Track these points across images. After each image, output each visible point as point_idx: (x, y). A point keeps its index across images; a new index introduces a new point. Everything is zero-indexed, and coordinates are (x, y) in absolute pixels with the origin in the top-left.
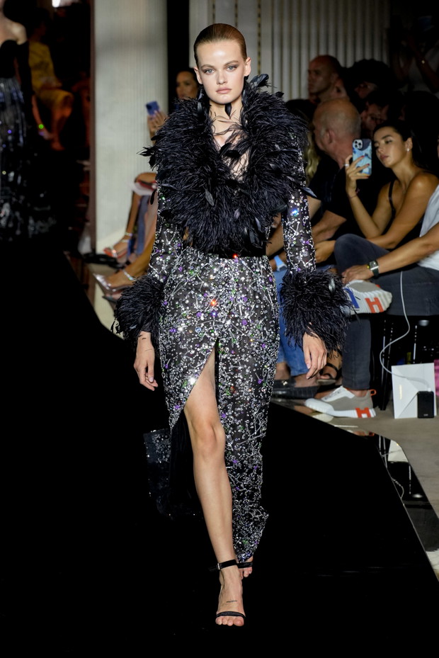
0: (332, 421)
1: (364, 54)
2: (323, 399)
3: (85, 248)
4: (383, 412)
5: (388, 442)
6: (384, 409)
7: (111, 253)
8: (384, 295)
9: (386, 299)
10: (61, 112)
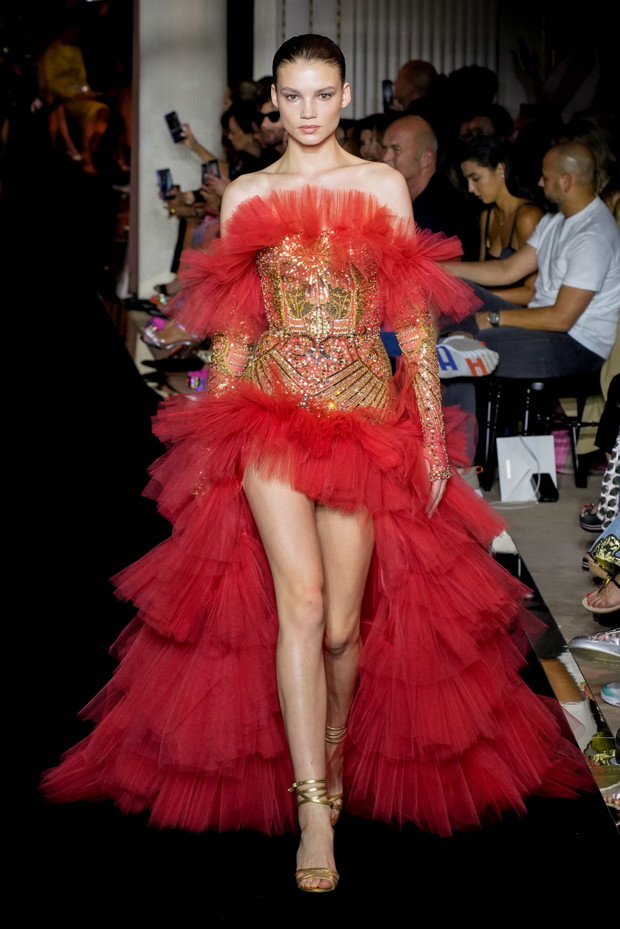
1: (464, 60)
3: (123, 293)
4: (487, 493)
10: (94, 128)
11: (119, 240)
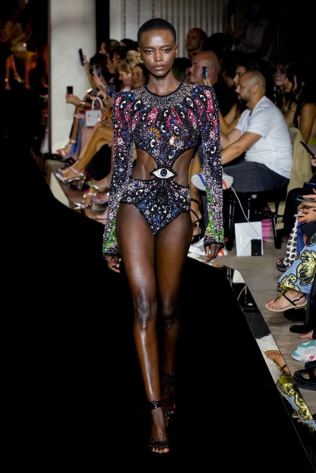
0: (199, 258)
1: (218, 29)
2: (194, 245)
3: (45, 149)
4: (229, 252)
5: (233, 271)
6: (231, 250)
7: (61, 152)
8: (229, 179)
9: (230, 181)
10: (30, 66)
11: (42, 123)
